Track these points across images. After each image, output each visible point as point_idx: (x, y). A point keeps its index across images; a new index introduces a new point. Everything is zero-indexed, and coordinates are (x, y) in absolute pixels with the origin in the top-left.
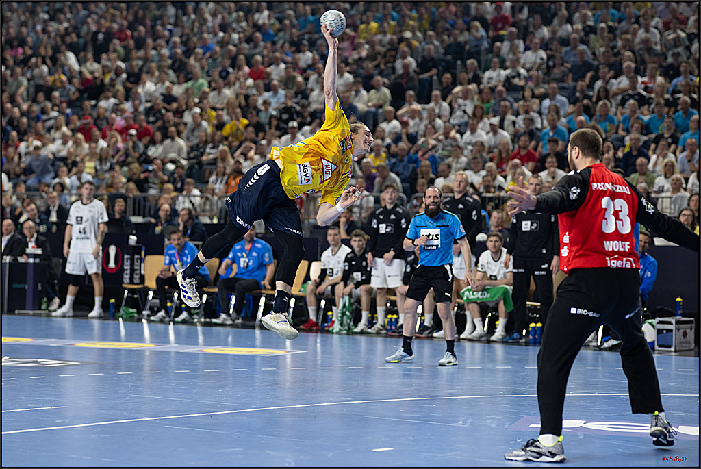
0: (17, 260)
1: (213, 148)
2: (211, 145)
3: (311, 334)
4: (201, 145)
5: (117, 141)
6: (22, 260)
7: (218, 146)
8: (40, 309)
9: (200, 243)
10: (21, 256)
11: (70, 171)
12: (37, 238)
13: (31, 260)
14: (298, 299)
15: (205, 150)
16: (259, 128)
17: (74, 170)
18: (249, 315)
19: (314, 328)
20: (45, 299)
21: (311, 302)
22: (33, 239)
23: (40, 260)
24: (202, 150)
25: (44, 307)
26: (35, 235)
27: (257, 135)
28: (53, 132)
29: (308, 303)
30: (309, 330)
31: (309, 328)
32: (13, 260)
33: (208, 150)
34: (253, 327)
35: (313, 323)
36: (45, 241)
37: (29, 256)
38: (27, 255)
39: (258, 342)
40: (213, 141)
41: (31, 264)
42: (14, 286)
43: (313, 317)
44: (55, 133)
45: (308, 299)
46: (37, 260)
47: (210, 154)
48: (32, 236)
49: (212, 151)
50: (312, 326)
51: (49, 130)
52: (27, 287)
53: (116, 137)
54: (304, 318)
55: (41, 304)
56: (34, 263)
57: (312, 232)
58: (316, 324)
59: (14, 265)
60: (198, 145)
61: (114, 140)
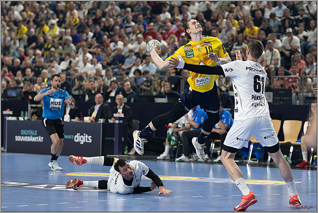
0: (108, 121)
1: (238, 45)
2: (236, 43)
3: (304, 170)
4: (229, 43)
5: (174, 41)
6: (111, 121)
7: (242, 44)
8: (124, 154)
9: (230, 109)
10: (110, 119)
11: (142, 62)
12: (124, 107)
13: (117, 122)
14: (296, 147)
15: (232, 46)
16: (268, 31)
17: (144, 61)
18: (262, 157)
19: (306, 166)
20: (127, 147)
21: (304, 149)
22: (122, 107)
23: (123, 121)
24: (230, 46)
25: (125, 153)
26: (123, 104)
27: (267, 36)
28: (131, 35)
29: (302, 149)
30: (303, 168)
31: (302, 166)
32: (105, 121)
33: (234, 47)
34: (265, 166)
35: (306, 163)
36: (129, 109)
37: (116, 118)
38: (114, 117)
39: (269, 176)
40: (237, 40)
41: (116, 123)
42: (106, 139)
43: (305, 159)
44: (133, 36)
45: (302, 147)
46: (121, 122)
47: (236, 49)
48: (121, 105)
49: (237, 47)
50: (304, 165)
51: (128, 34)
52: (114, 139)
53: (174, 38)
54: (300, 160)
55: (124, 151)
56: (119, 123)
57: (304, 101)
58: (307, 164)
59: (106, 124)
60: (227, 43)
61: (172, 40)
